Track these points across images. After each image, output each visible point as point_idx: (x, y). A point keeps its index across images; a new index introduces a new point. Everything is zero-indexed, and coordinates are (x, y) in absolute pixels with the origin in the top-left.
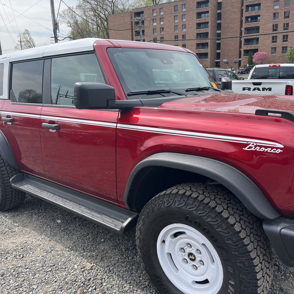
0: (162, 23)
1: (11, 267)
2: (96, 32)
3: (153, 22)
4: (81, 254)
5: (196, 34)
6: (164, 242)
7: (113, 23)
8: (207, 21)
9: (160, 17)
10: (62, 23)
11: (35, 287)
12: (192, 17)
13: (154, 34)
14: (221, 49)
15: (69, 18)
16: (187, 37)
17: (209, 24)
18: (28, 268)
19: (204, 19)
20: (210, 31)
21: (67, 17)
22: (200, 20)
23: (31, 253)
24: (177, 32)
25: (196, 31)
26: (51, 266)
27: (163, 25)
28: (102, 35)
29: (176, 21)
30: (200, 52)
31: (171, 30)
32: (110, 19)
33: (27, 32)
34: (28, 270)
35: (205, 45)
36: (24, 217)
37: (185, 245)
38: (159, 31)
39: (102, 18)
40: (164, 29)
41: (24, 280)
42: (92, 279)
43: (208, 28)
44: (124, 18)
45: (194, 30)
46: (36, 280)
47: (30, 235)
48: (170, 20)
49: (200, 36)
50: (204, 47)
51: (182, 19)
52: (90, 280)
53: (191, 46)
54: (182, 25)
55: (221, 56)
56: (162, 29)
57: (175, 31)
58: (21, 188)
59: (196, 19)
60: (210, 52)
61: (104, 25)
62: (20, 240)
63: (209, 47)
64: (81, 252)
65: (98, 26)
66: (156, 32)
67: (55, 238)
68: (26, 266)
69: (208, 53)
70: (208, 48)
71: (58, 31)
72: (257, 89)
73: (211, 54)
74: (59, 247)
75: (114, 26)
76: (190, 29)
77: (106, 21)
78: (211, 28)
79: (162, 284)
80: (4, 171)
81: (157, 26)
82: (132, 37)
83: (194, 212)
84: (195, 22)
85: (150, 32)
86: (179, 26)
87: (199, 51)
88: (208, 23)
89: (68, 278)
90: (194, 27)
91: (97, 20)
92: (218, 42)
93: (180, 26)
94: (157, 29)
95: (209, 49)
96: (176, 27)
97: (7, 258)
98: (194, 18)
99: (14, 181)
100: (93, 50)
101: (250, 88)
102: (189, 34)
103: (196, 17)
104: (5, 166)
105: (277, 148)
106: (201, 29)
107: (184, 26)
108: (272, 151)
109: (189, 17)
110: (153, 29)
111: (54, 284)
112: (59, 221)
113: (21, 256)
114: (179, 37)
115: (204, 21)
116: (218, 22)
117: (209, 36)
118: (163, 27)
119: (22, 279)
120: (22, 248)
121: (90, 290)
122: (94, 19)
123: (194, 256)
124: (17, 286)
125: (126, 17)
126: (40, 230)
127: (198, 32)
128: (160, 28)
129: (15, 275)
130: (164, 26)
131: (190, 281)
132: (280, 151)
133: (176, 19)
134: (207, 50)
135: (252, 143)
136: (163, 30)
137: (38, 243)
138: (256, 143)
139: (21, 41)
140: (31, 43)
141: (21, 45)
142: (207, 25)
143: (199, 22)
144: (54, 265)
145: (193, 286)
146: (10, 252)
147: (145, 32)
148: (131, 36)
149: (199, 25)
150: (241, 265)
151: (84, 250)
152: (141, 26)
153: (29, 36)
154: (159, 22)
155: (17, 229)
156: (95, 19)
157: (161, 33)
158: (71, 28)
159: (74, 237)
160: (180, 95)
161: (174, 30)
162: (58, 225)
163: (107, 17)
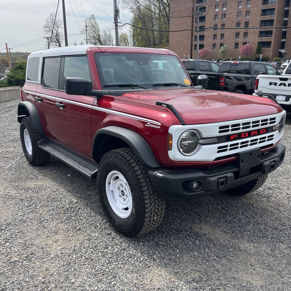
0: (225, 9)
1: (28, 196)
2: (158, 18)
3: (216, 8)
4: (74, 195)
5: (261, 21)
6: (110, 183)
7: (175, 9)
8: (273, 7)
9: (223, 3)
10: (126, 8)
11: (38, 207)
12: (258, 3)
13: (215, 20)
14: (286, 38)
15: (132, 3)
16: (250, 24)
17: (276, 11)
18: (38, 198)
19: (271, 5)
20: (276, 18)
21: (130, 2)
22: (265, 6)
23: (43, 191)
24: (239, 18)
25: (261, 18)
26: (52, 199)
27: (225, 11)
28: (164, 21)
29: (240, 7)
30: (262, 41)
31: (234, 16)
32: (172, 4)
33: (93, 17)
34: (38, 199)
35: (269, 33)
36: (47, 171)
37: (120, 185)
38: (221, 17)
39: (164, 3)
40: (226, 15)
41: (34, 203)
42: (74, 208)
43: (274, 15)
44: (186, 3)
45: (259, 17)
46: (41, 204)
47: (47, 181)
48: (234, 5)
49: (265, 24)
50: (268, 35)
51: (247, 5)
52: (72, 208)
53: (254, 34)
54: (246, 12)
55: (285, 45)
56: (224, 15)
57: (237, 18)
58: (44, 149)
59: (262, 5)
60: (273, 41)
61: (166, 11)
62: (39, 183)
63: (273, 35)
64: (75, 194)
65: (160, 11)
66: (217, 19)
67: (62, 185)
68: (37, 197)
69: (271, 42)
70: (271, 36)
71: (118, 18)
72: (283, 84)
73: (274, 43)
74: (62, 190)
75: (175, 11)
76: (254, 16)
77: (168, 6)
78: (277, 15)
79: (107, 210)
80: (35, 136)
81: (220, 13)
82: (192, 24)
83: (119, 163)
84: (260, 8)
85: (211, 18)
86: (242, 12)
87: (262, 39)
88: (274, 9)
89: (59, 206)
90: (259, 14)
91: (159, 5)
92: (283, 30)
93: (244, 13)
94: (219, 15)
95: (273, 38)
96: (239, 13)
97: (27, 192)
98: (260, 4)
99: (40, 144)
100: (86, 54)
101: (277, 83)
102: (252, 21)
103: (261, 3)
104: (36, 132)
105: (158, 125)
106: (266, 15)
107: (248, 13)
108: (156, 127)
109: (254, 2)
110: (215, 15)
111: (50, 208)
112: (69, 175)
113: (37, 191)
114: (241, 23)
115: (270, 8)
116: (286, 9)
117: (275, 24)
118: (225, 13)
119: (32, 203)
120: (39, 188)
121: (69, 212)
122: (156, 5)
123: (124, 192)
124: (28, 205)
125: (188, 3)
126: (54, 179)
127: (263, 20)
128: (222, 14)
129: (29, 201)
130: (227, 12)
131: (121, 208)
132: (159, 127)
133: (248, 4)
134: (271, 38)
135: (149, 122)
136: (225, 17)
137: (50, 186)
138: (151, 122)
139: (86, 26)
140: (96, 28)
141: (86, 30)
142: (274, 12)
143: (265, 8)
144: (54, 198)
145: (122, 211)
146: (31, 189)
147: (206, 18)
148: (191, 22)
149: (264, 12)
150: (138, 194)
151: (77, 193)
152: (199, 14)
153: (95, 21)
154: (222, 8)
155: (40, 177)
156: (158, 5)
157: (222, 20)
158: (133, 13)
159: (75, 185)
160: (144, 88)
161: (236, 16)
162: (67, 178)
163: (169, 2)
